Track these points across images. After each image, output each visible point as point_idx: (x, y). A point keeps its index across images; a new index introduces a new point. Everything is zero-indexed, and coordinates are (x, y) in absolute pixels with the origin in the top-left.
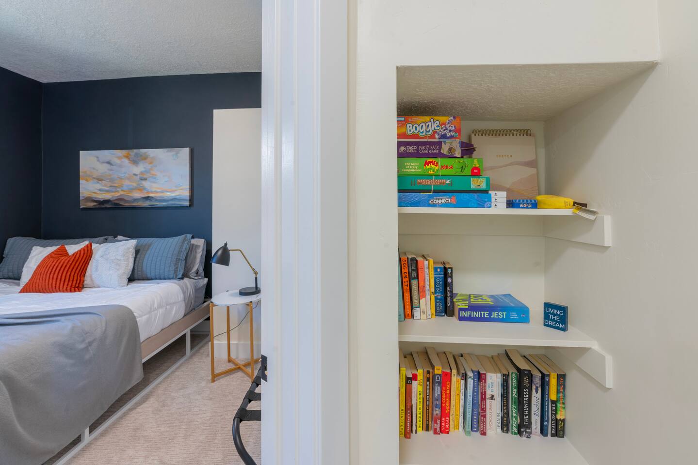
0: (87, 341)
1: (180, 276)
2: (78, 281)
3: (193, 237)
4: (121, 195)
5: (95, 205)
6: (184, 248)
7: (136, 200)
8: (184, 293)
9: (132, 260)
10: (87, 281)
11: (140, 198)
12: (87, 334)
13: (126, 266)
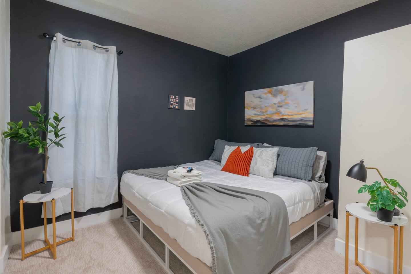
0: (262, 218)
1: (309, 178)
2: (247, 170)
3: (318, 150)
4: (267, 117)
5: (252, 124)
6: (312, 157)
7: (275, 121)
8: (314, 193)
9: (275, 161)
10: (251, 170)
11: (277, 119)
12: (261, 213)
13: (273, 165)
